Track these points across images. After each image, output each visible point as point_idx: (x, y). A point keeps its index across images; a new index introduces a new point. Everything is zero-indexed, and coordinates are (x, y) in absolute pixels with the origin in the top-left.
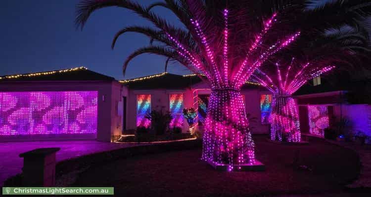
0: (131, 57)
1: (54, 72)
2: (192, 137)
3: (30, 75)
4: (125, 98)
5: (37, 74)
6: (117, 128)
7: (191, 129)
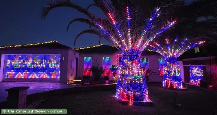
0: (78, 36)
1: (39, 44)
2: (115, 82)
3: (26, 45)
4: (77, 59)
5: (30, 45)
6: (72, 76)
7: (114, 78)
